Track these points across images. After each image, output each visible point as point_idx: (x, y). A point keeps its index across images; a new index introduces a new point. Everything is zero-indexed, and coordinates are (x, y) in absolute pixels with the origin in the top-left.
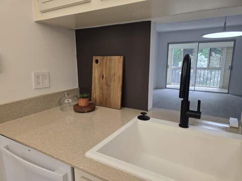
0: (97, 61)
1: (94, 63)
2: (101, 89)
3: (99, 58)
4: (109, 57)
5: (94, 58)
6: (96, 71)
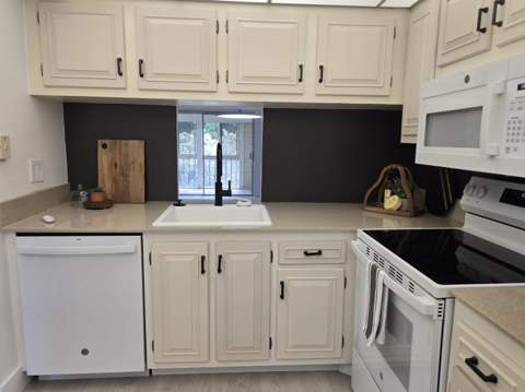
0: (104, 146)
1: (100, 148)
2: (115, 181)
3: (107, 142)
4: (123, 142)
5: (99, 141)
6: (104, 159)
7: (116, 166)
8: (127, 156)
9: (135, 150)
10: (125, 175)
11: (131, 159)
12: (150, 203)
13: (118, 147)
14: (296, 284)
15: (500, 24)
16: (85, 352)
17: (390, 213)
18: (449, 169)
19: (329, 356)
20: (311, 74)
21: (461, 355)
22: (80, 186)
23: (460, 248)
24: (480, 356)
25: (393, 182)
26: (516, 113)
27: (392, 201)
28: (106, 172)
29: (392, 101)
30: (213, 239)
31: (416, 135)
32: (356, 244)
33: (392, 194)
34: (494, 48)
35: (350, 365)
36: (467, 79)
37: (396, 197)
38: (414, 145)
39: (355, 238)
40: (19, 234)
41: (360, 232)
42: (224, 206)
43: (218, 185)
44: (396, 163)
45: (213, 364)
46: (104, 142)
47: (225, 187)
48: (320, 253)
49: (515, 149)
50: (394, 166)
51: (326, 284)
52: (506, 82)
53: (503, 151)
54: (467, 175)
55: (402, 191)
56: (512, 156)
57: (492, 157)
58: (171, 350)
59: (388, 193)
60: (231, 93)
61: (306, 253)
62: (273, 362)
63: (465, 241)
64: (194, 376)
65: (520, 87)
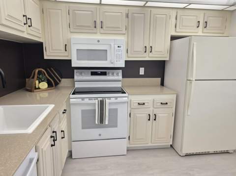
15: (102, 28)
34: (99, 33)
36: (99, 41)
49: (119, 61)
52: (114, 45)
53: (115, 61)
57: (112, 63)
65: (118, 47)
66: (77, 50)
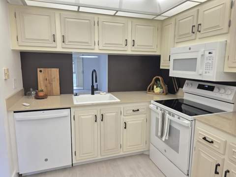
0: (41, 71)
1: (39, 72)
3: (42, 69)
4: (49, 69)
5: (38, 69)
6: (41, 77)
7: (46, 79)
8: (51, 76)
9: (55, 72)
10: (51, 84)
11: (53, 77)
12: (62, 95)
13: (47, 71)
14: (130, 122)
15: (200, 32)
16: (46, 160)
17: (157, 94)
18: (176, 78)
19: (141, 148)
20: (130, 43)
21: (200, 137)
22: (31, 89)
23: (183, 105)
24: (206, 136)
25: (157, 83)
26: (208, 61)
27: (157, 90)
28: (42, 82)
29: (157, 53)
30: (99, 108)
31: (169, 66)
32: (151, 106)
33: (157, 87)
34: (197, 39)
35: (149, 150)
36: (190, 49)
37: (158, 88)
38: (169, 70)
39: (150, 104)
40: (15, 112)
41: (152, 102)
42: (95, 95)
43: (93, 86)
44: (158, 75)
45: (100, 157)
46: (40, 69)
47: (95, 87)
48: (138, 110)
49: (209, 72)
50: (158, 77)
51: (141, 121)
52: (204, 51)
53: (204, 73)
54: (185, 80)
55: (161, 86)
56: (207, 74)
57: (200, 75)
58: (83, 154)
59: (155, 87)
60: (100, 49)
61: (133, 111)
62: (122, 153)
63: (184, 102)
64: (91, 163)
65: (210, 53)
66: (174, 60)
